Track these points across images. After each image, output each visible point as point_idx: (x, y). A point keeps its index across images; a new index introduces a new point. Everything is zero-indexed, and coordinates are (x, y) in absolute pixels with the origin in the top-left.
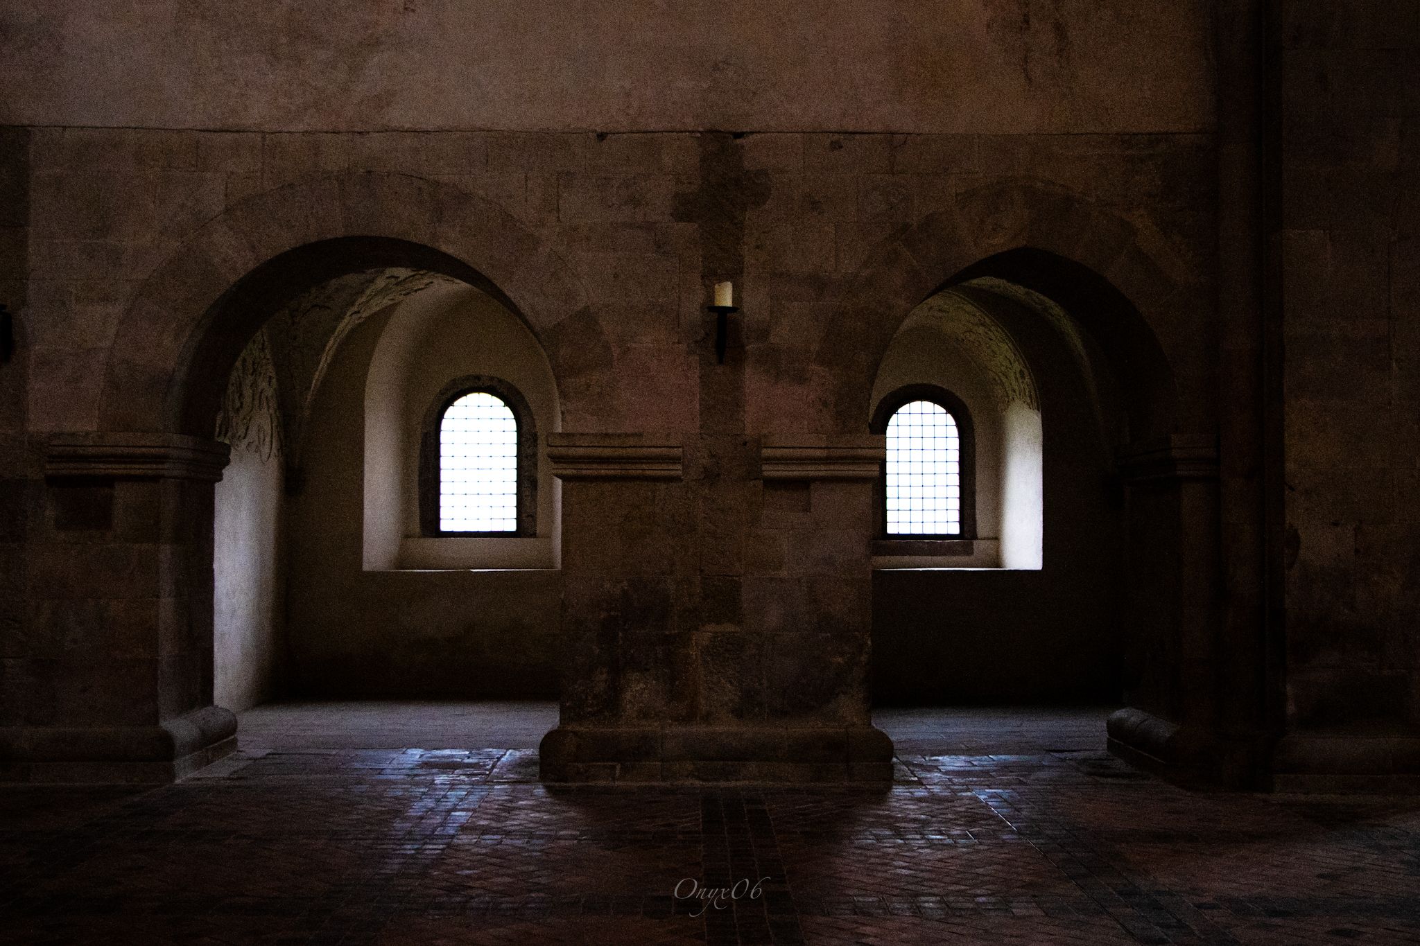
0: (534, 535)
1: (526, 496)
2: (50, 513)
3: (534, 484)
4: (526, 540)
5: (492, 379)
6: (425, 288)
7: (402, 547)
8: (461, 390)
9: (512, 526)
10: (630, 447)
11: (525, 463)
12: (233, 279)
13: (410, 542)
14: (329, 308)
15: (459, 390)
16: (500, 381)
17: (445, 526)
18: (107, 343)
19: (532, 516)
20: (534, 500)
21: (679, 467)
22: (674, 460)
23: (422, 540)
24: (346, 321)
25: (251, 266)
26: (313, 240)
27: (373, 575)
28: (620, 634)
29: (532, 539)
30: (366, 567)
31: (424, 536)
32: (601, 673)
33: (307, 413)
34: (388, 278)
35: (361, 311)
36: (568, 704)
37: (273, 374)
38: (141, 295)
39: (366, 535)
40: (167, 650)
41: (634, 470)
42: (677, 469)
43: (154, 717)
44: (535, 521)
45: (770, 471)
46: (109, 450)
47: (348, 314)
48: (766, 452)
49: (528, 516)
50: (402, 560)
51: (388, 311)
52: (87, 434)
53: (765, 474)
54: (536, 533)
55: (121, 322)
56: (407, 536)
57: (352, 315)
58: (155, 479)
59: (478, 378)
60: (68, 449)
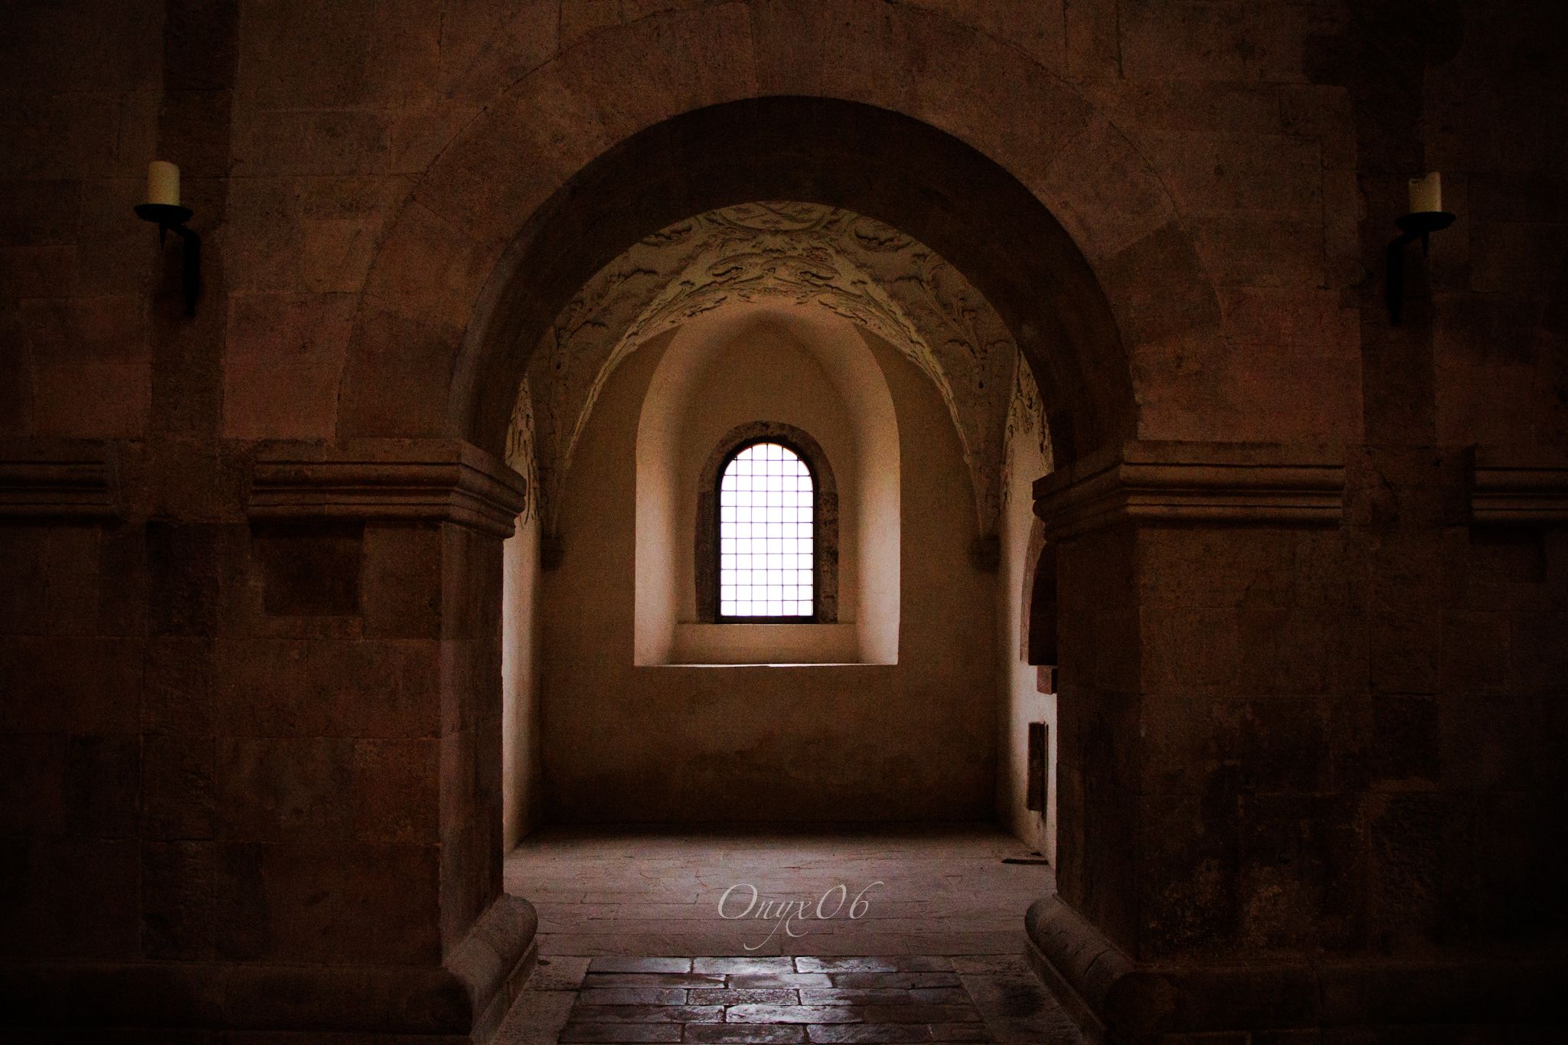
0: (835, 621)
1: (824, 572)
2: (256, 583)
3: (834, 555)
4: (825, 627)
5: (782, 426)
6: (715, 307)
7: (676, 636)
8: (746, 440)
9: (807, 610)
10: (1261, 466)
11: (823, 531)
12: (572, 167)
13: (688, 630)
14: (604, 325)
15: (743, 439)
16: (792, 429)
17: (727, 610)
18: (354, 285)
19: (833, 597)
20: (835, 576)
21: (1338, 502)
22: (1329, 489)
23: (697, 627)
24: (622, 344)
25: (601, 147)
26: (707, 101)
27: (644, 670)
28: (1240, 802)
29: (832, 626)
30: (638, 662)
31: (702, 621)
32: (1209, 869)
33: (568, 465)
34: (684, 283)
35: (640, 333)
36: (1152, 925)
37: (531, 412)
38: (414, 199)
39: (638, 623)
40: (451, 825)
41: (1266, 507)
42: (1332, 507)
43: (435, 952)
44: (835, 603)
45: (1484, 509)
46: (358, 470)
47: (627, 335)
48: (1482, 477)
49: (828, 597)
50: (676, 652)
51: (663, 340)
52: (319, 443)
53: (1477, 514)
54: (836, 618)
55: (379, 247)
56: (681, 621)
57: (629, 336)
58: (433, 522)
59: (766, 425)
60: (288, 467)
